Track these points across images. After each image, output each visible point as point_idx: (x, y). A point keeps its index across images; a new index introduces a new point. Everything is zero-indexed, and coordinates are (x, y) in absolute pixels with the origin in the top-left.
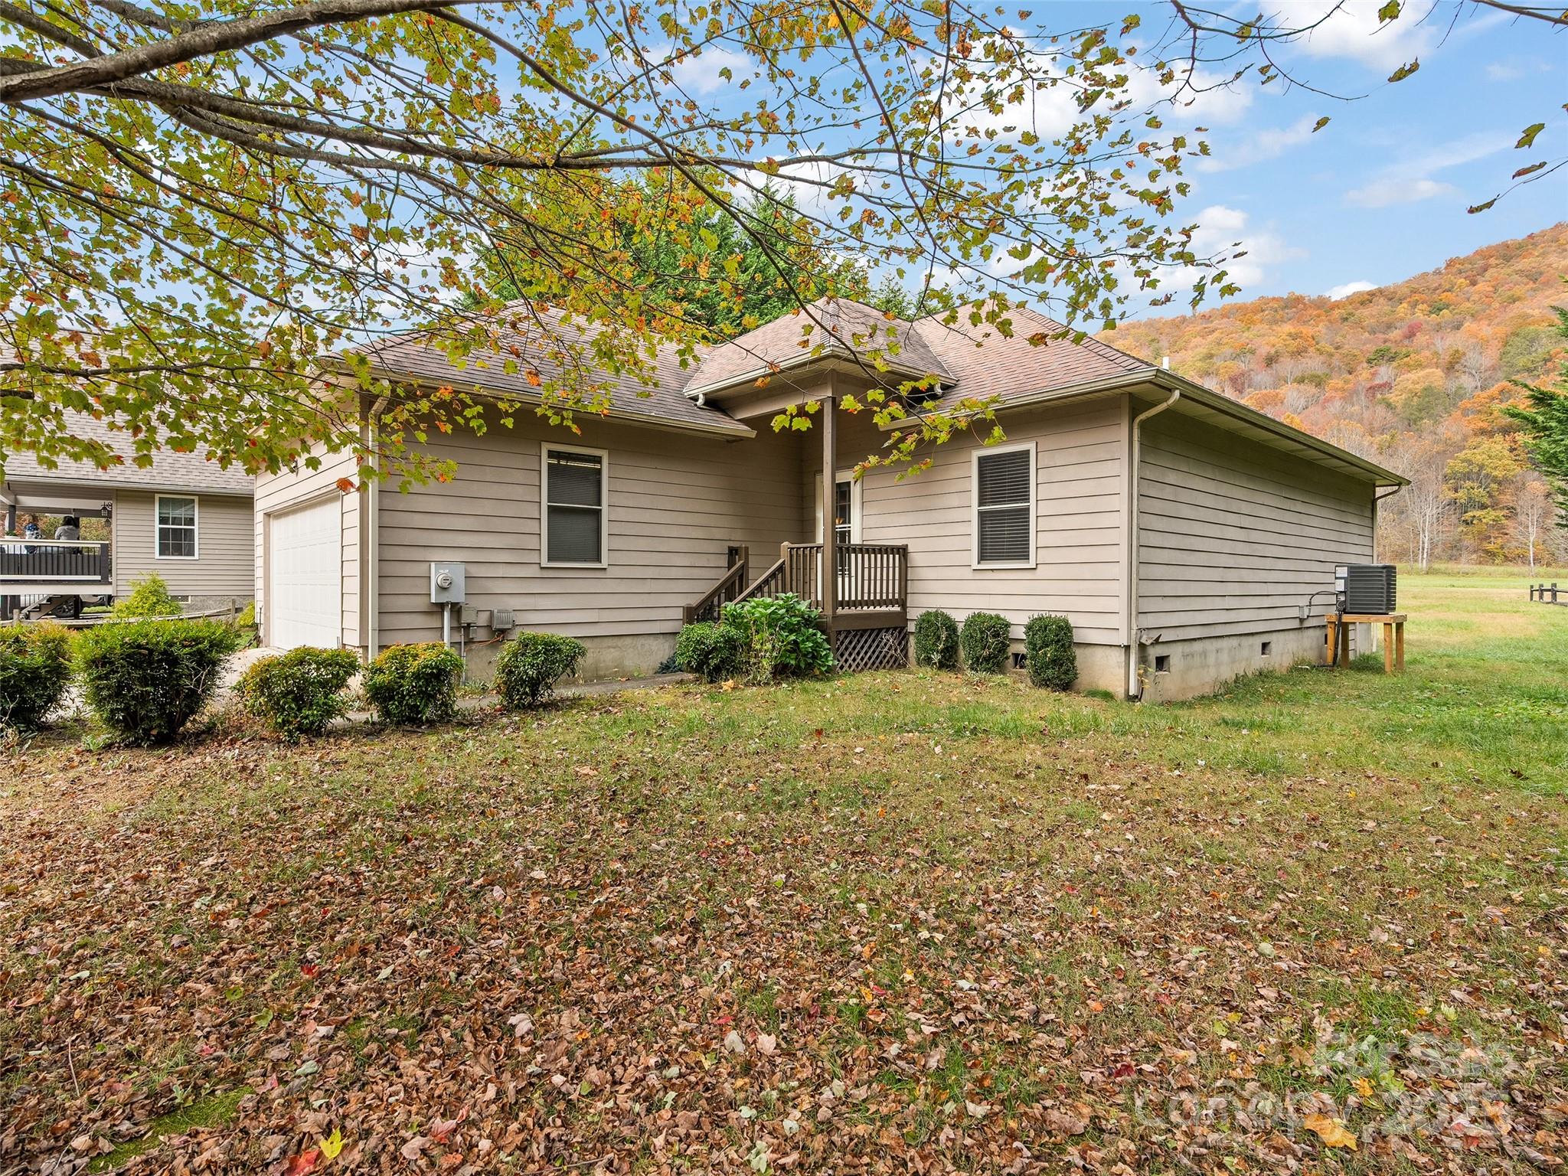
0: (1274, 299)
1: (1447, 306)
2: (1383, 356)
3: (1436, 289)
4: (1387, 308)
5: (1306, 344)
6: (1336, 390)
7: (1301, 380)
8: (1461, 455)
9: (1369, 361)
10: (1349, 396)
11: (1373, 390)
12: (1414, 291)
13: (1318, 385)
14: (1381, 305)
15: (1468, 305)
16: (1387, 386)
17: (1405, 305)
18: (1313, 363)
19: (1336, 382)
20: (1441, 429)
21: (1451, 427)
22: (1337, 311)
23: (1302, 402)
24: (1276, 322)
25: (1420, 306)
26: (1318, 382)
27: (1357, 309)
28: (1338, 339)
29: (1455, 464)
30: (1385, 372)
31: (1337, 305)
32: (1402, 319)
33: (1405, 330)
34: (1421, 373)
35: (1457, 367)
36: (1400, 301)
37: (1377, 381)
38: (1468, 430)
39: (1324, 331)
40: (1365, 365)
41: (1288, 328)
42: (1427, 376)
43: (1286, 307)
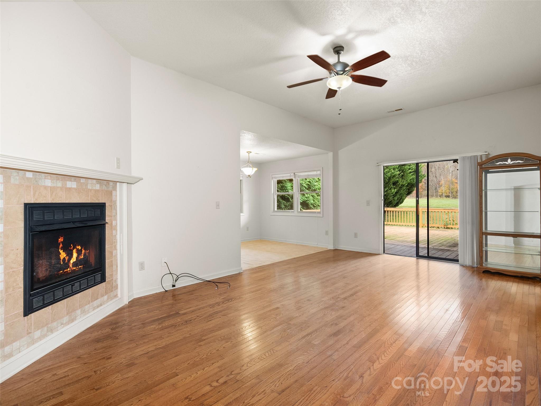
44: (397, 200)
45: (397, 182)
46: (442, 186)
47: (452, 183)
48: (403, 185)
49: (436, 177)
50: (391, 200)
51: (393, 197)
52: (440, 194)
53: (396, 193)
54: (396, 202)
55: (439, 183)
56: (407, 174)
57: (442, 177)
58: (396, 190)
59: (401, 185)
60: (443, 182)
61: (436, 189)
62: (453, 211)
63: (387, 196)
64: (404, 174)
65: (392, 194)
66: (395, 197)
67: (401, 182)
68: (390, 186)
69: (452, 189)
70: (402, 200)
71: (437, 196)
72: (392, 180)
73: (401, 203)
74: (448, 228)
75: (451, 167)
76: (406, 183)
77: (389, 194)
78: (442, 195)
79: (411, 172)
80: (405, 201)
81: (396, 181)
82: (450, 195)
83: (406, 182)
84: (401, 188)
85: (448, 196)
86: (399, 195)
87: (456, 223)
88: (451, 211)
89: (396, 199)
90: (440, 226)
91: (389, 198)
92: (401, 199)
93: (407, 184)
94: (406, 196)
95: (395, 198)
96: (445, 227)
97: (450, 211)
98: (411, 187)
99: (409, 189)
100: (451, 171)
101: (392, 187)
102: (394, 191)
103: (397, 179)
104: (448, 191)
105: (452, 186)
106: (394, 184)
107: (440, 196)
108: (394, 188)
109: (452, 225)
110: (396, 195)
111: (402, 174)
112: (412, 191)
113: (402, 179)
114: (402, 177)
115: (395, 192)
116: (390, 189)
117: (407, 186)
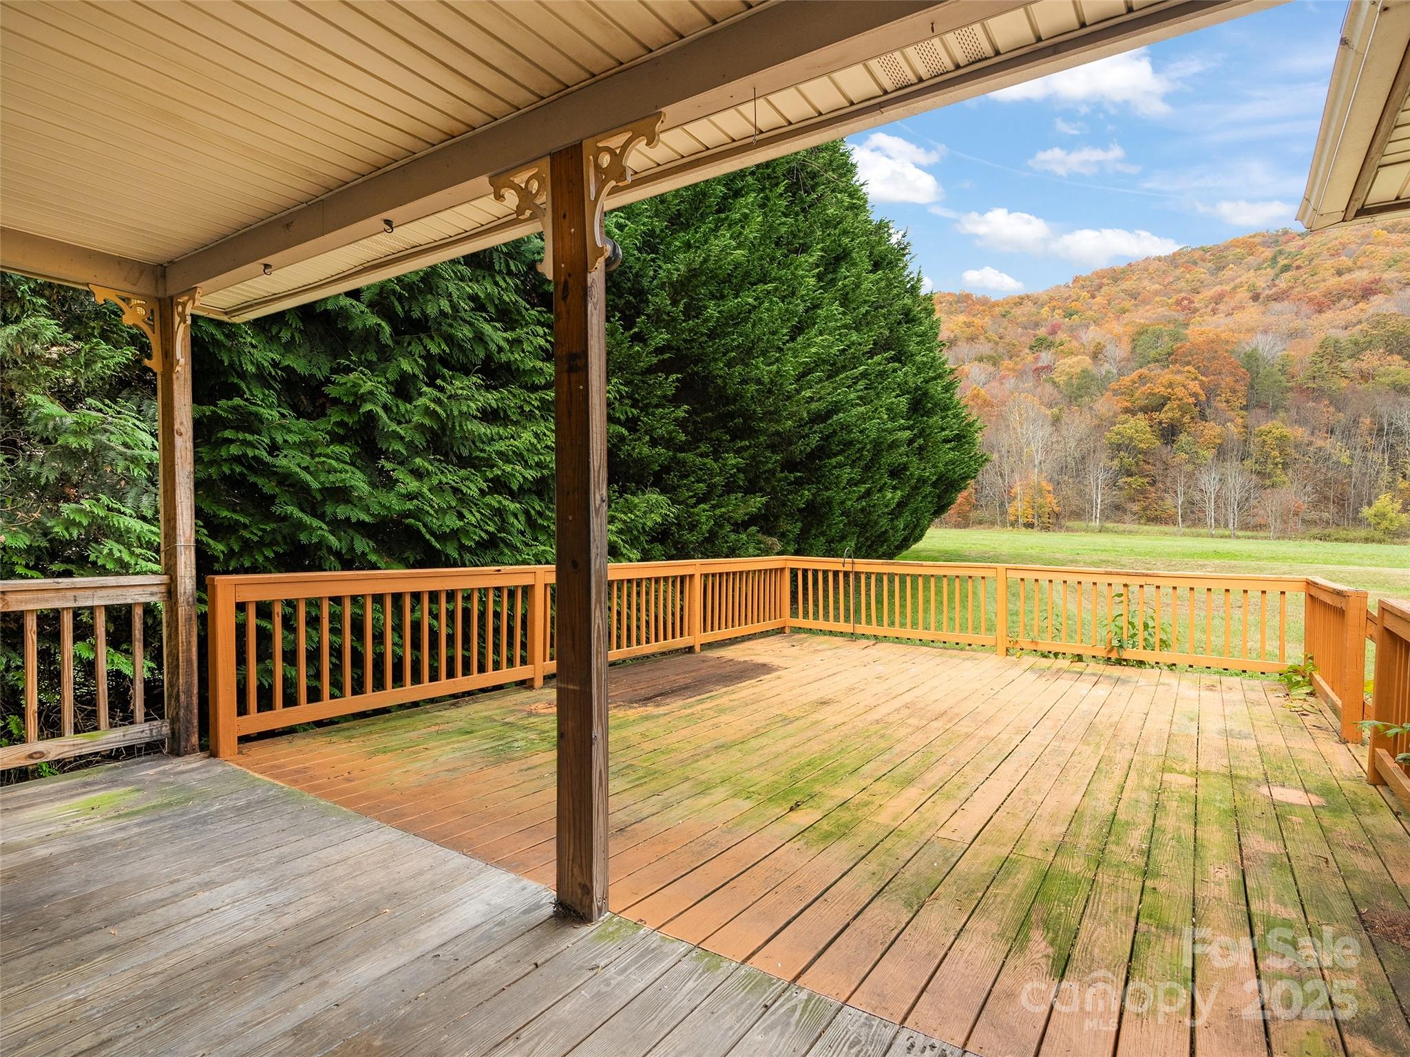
0: (949, 294)
1: (1077, 313)
2: (1041, 344)
3: (1066, 299)
4: (1034, 310)
5: (977, 332)
6: (1009, 370)
7: (981, 360)
8: (1115, 428)
9: (1031, 348)
10: (1020, 375)
11: (1038, 371)
12: (1052, 299)
13: (994, 364)
14: (1029, 307)
15: (1092, 313)
16: (1048, 368)
17: (1047, 308)
18: (984, 348)
19: (1007, 363)
20: (1097, 406)
21: (1105, 405)
22: (997, 309)
23: (983, 378)
24: (951, 313)
25: (1057, 311)
26: (995, 361)
27: (1012, 308)
28: (1001, 330)
29: (1110, 436)
30: (1046, 357)
31: (996, 304)
32: (1046, 320)
33: (1049, 328)
34: (1075, 359)
35: (1100, 356)
36: (1043, 305)
37: (1040, 364)
38: (1118, 408)
39: (990, 323)
40: (1027, 351)
41: (962, 318)
42: (1078, 362)
43: (958, 302)
44: (904, 530)
45: (905, 467)
46: (1015, 498)
47: (1040, 491)
48: (922, 481)
49: (1001, 475)
50: (883, 529)
51: (892, 520)
52: (1013, 518)
53: (900, 504)
54: (901, 535)
55: (1009, 492)
56: (935, 443)
57: (1016, 476)
58: (899, 493)
59: (918, 480)
60: (1017, 489)
61: (1002, 504)
62: (1149, 580)
63: (869, 513)
64: (927, 445)
65: (886, 506)
66: (897, 518)
67: (918, 469)
68: (880, 479)
69: (1041, 507)
70: (919, 529)
71: (1004, 525)
72: (888, 459)
73: (917, 539)
74: (1125, 660)
75: (1037, 451)
76: (931, 474)
77: (874, 506)
78: (1017, 521)
79: (947, 441)
80: (930, 532)
81: (899, 465)
82: (1035, 521)
83: (933, 470)
84: (915, 488)
85: (1029, 526)
86: (911, 515)
87: (1161, 640)
88: (1142, 581)
89: (902, 527)
90: (1087, 653)
91: (876, 523)
92: (915, 527)
93: (934, 478)
94: (932, 520)
95: (896, 523)
96: (1109, 658)
97: (1134, 583)
98: (946, 491)
99: (939, 497)
100: (1037, 462)
101: (885, 483)
102: (893, 497)
103: (905, 459)
104: (1030, 511)
105: (1040, 500)
106: (897, 472)
107: (1012, 525)
108: (895, 488)
109: (1145, 648)
110: (901, 513)
111: (921, 441)
112: (950, 504)
113: (920, 460)
114: (920, 454)
115: (896, 500)
116: (880, 490)
117: (934, 485)
